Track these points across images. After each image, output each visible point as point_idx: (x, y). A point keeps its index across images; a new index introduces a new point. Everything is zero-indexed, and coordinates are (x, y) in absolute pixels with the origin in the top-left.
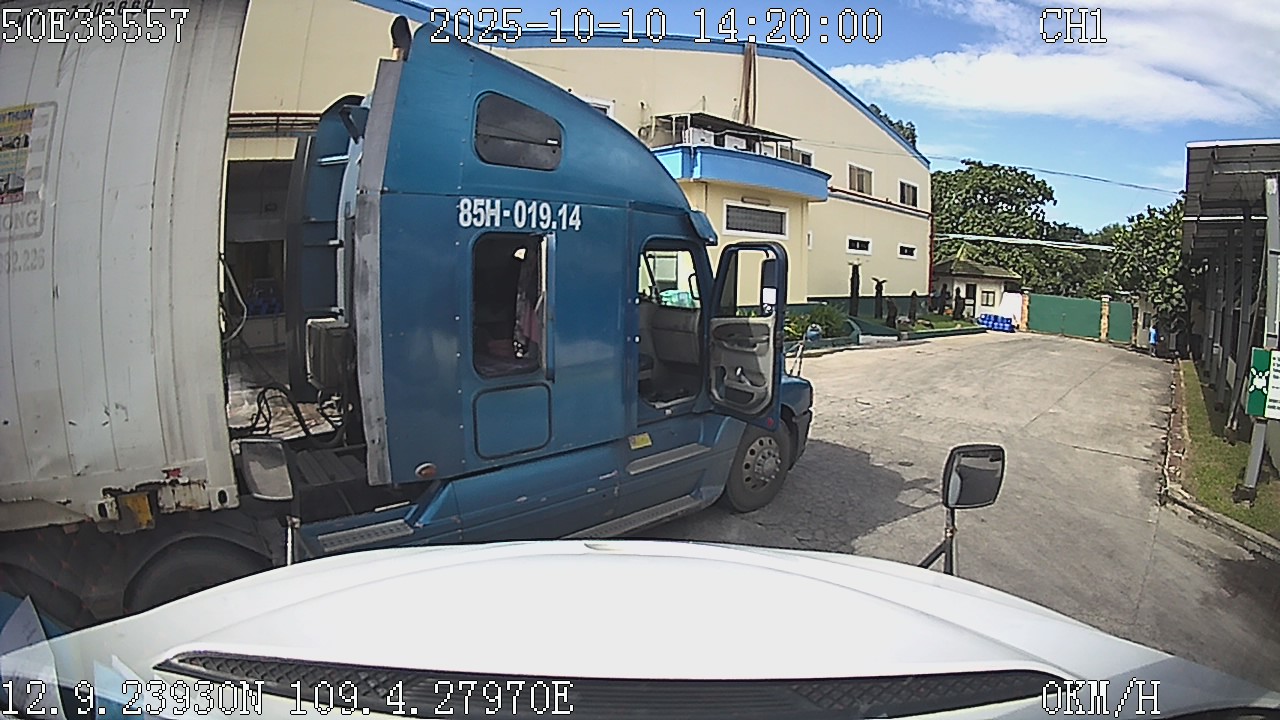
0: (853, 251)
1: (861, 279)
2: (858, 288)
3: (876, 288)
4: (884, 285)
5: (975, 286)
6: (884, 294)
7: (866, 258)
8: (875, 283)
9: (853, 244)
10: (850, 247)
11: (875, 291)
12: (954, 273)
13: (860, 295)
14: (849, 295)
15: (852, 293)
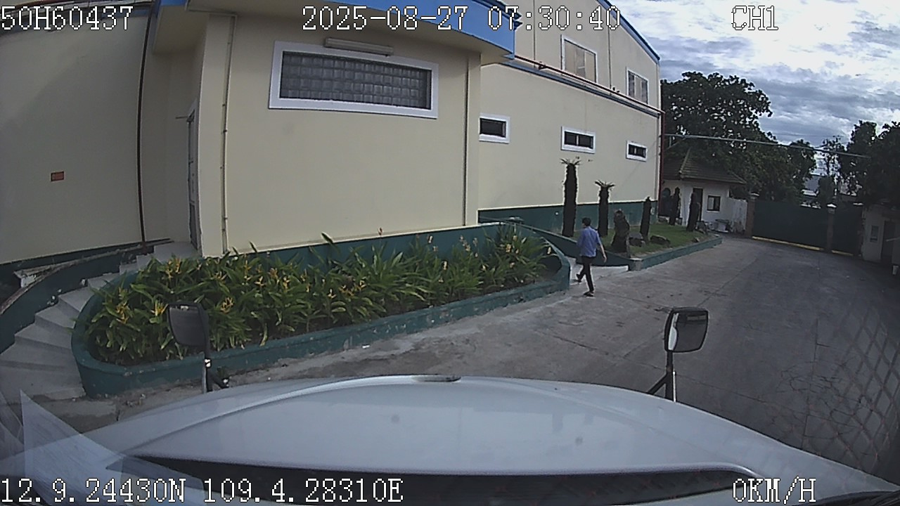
0: (572, 148)
1: (578, 182)
2: (575, 194)
3: (600, 195)
4: (609, 190)
5: (702, 190)
7: (590, 157)
8: (599, 188)
9: (570, 139)
10: (566, 143)
11: (599, 198)
12: (682, 177)
13: (579, 203)
14: (563, 204)
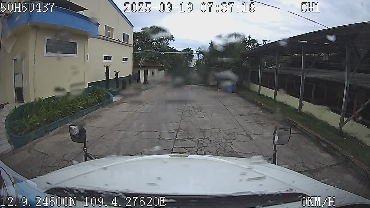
0: (106, 61)
1: (109, 72)
2: (109, 76)
3: (115, 75)
4: (118, 73)
5: (148, 70)
6: (119, 77)
7: (111, 63)
8: (115, 73)
9: (105, 58)
10: (104, 60)
11: (115, 76)
12: (140, 66)
13: (110, 79)
14: (105, 79)
15: (106, 79)
